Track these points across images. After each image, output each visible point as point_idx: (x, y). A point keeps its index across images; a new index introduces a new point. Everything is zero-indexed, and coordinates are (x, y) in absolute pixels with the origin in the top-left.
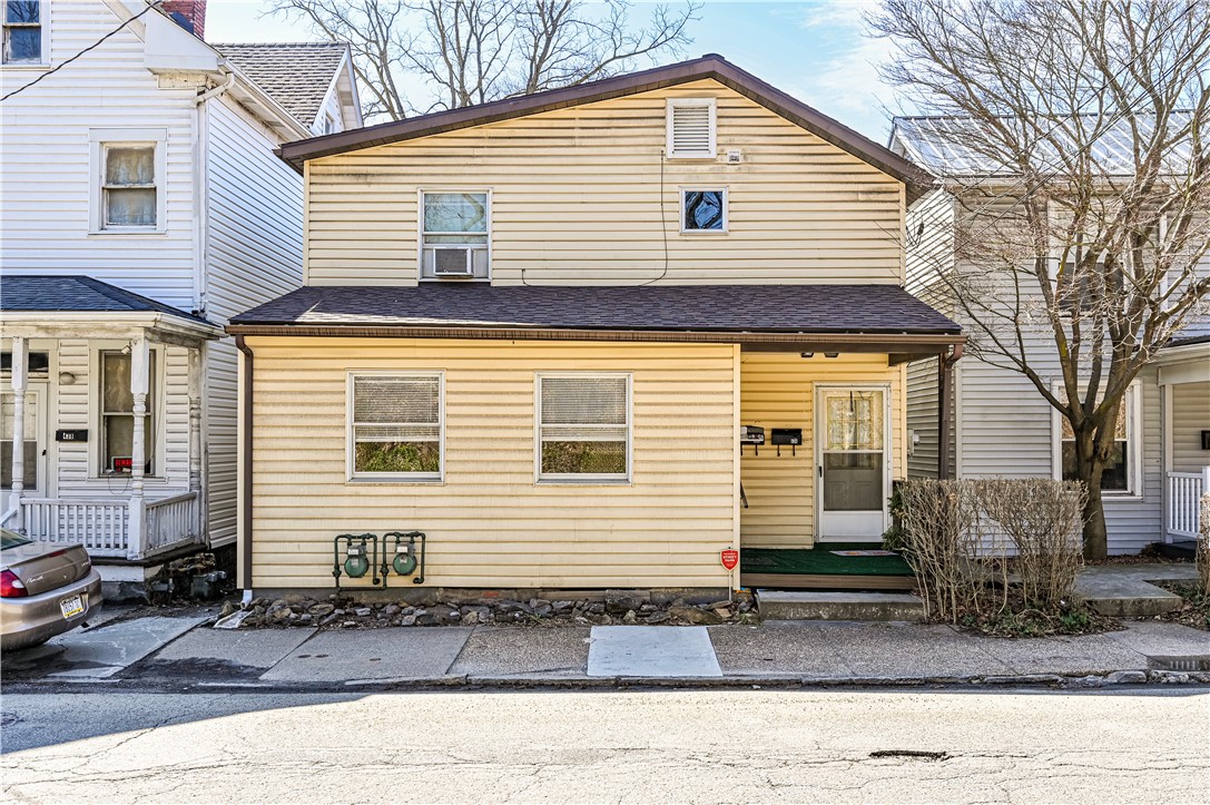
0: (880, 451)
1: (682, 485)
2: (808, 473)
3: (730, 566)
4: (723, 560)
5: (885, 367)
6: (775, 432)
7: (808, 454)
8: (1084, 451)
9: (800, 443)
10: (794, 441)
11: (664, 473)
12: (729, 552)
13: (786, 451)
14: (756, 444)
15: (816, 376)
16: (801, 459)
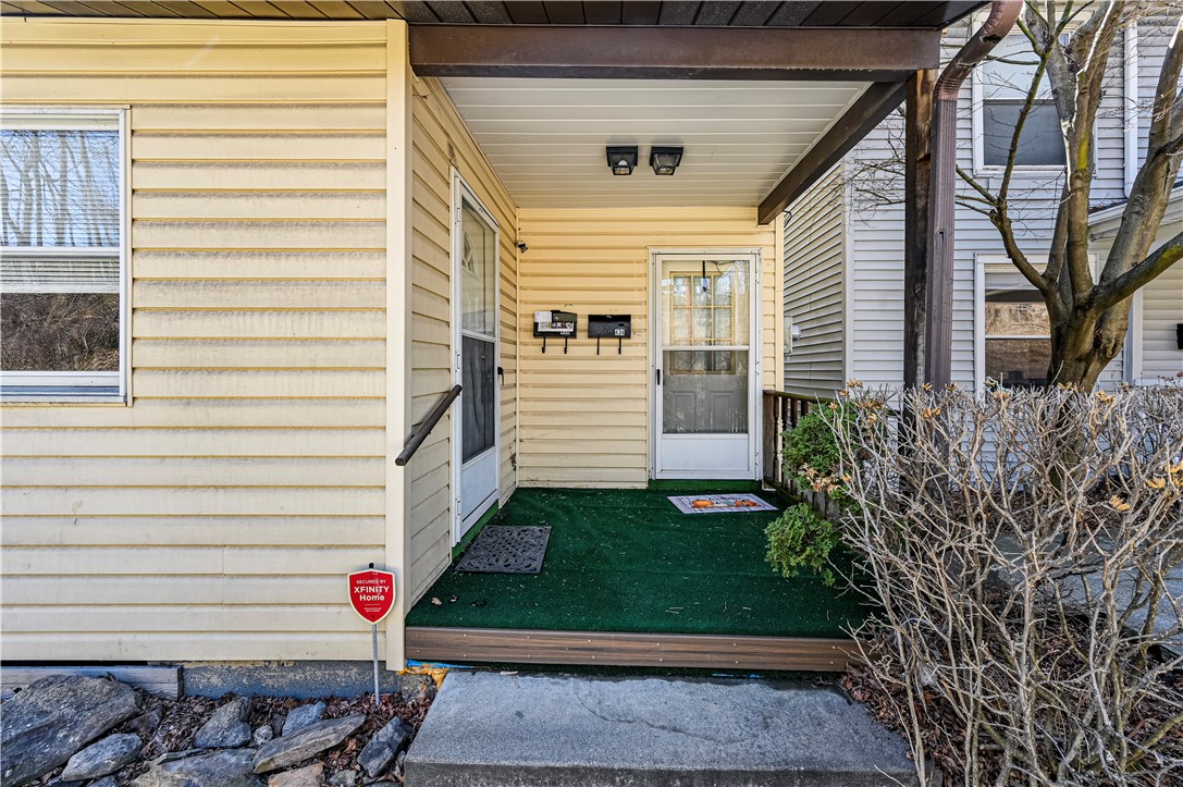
0: (746, 348)
1: (257, 401)
2: (641, 379)
3: (372, 610)
4: (355, 597)
5: (752, 226)
6: (592, 318)
7: (640, 351)
8: (1078, 342)
9: (628, 336)
10: (620, 332)
11: (210, 370)
12: (369, 576)
13: (608, 346)
14: (566, 337)
15: (653, 239)
16: (629, 358)
